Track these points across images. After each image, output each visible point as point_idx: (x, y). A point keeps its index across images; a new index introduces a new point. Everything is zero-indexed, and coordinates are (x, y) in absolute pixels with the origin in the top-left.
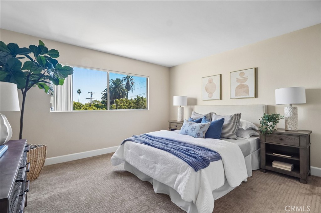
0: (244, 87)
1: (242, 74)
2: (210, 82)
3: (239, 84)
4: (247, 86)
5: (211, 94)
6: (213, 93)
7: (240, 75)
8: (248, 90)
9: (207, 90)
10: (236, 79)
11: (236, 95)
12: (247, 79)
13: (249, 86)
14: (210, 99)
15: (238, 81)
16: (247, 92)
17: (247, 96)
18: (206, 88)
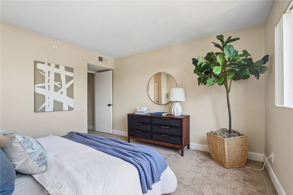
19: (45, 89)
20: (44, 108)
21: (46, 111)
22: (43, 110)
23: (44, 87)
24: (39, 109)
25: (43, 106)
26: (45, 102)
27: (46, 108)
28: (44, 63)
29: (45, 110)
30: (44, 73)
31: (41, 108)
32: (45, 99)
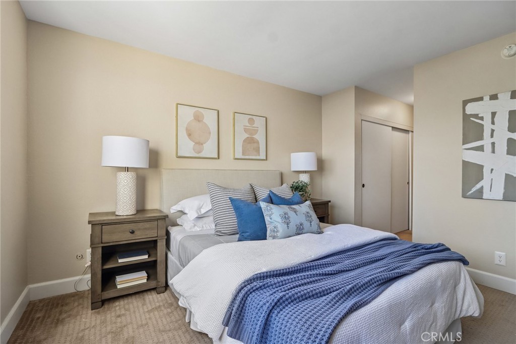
0: (254, 143)
1: (251, 121)
2: (198, 118)
3: (246, 136)
4: (258, 142)
5: (199, 144)
6: (205, 143)
7: (248, 122)
8: (259, 148)
9: (189, 135)
10: (244, 126)
11: (243, 154)
12: (258, 130)
13: (260, 142)
14: (197, 155)
15: (246, 130)
16: (257, 150)
17: (258, 157)
18: (187, 130)
19: (483, 151)
20: (481, 190)
21: (483, 198)
22: (479, 195)
23: (481, 149)
24: (470, 192)
25: (478, 186)
26: (483, 179)
27: (484, 191)
28: (481, 99)
29: (482, 196)
30: (482, 119)
31: (474, 189)
32: (483, 171)
